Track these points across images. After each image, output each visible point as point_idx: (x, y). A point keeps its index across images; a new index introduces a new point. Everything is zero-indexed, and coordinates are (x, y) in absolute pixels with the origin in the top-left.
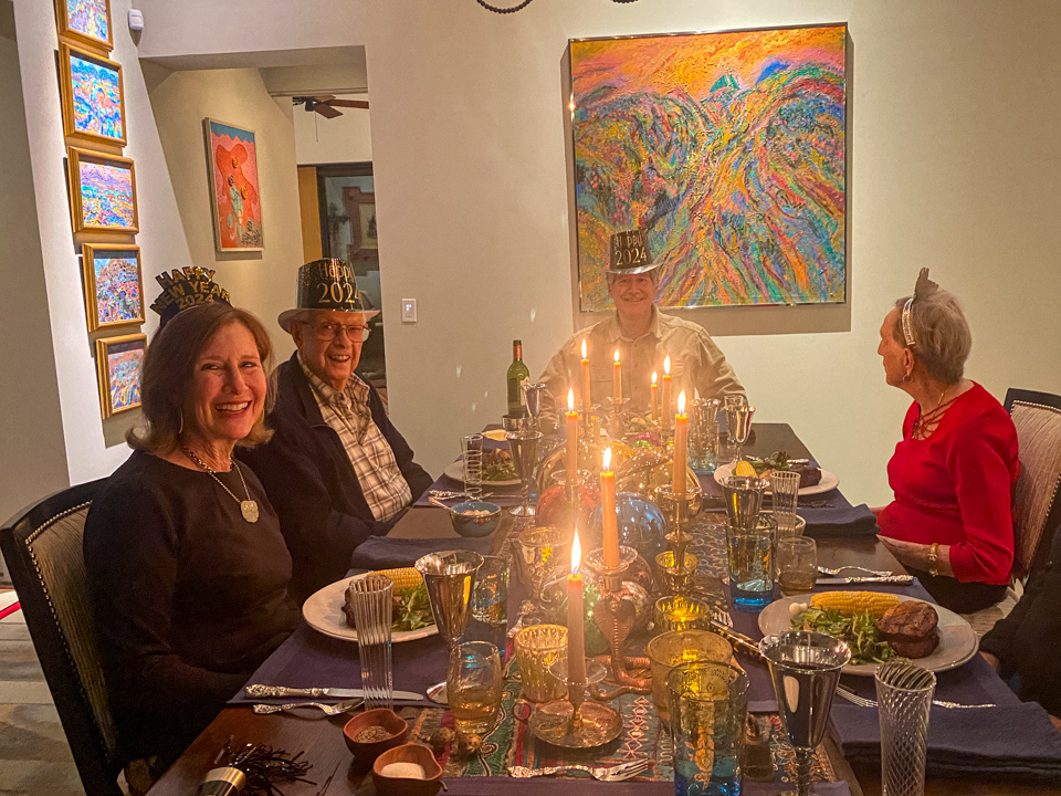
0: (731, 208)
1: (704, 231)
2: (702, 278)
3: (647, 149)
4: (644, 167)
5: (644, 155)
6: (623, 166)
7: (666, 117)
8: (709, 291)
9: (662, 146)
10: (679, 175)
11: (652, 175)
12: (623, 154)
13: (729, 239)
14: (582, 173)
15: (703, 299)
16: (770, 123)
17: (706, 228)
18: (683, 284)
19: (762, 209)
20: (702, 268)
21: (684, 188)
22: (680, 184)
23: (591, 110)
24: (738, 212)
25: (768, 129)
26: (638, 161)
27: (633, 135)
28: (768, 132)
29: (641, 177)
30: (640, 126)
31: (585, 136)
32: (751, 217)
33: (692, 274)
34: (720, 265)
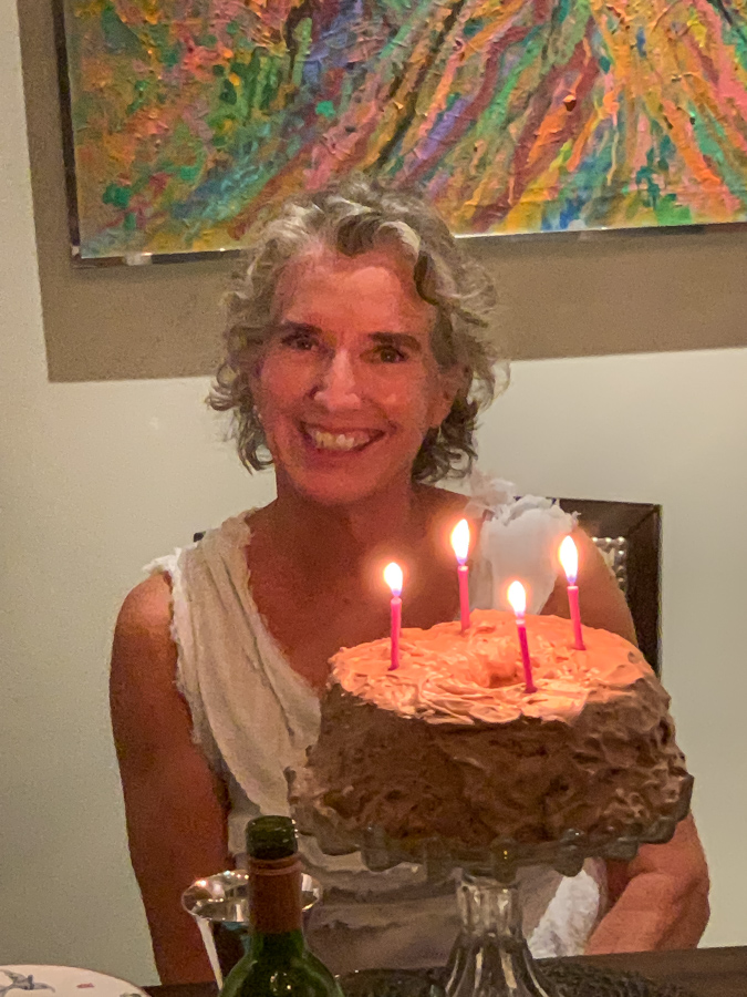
2: (605, 109)
8: (638, 161)
15: (611, 198)
18: (529, 134)
20: (606, 65)
33: (564, 91)
34: (683, 47)
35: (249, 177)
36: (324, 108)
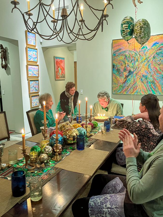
0: (145, 74)
1: (138, 78)
2: (138, 88)
3: (127, 61)
4: (127, 65)
5: (127, 62)
6: (122, 65)
7: (131, 55)
8: (139, 91)
9: (131, 61)
10: (134, 67)
11: (128, 67)
12: (122, 62)
13: (144, 80)
14: (114, 66)
15: (138, 93)
16: (154, 56)
17: (139, 78)
18: (134, 89)
19: (151, 74)
20: (138, 86)
21: (135, 69)
22: (134, 69)
23: (116, 54)
24: (146, 75)
25: (154, 57)
26: (125, 64)
27: (124, 59)
28: (153, 58)
29: (126, 67)
30: (126, 57)
31: (115, 59)
32: (149, 76)
33: (136, 87)
34: (142, 86)
35: (121, 90)
36: (124, 87)
